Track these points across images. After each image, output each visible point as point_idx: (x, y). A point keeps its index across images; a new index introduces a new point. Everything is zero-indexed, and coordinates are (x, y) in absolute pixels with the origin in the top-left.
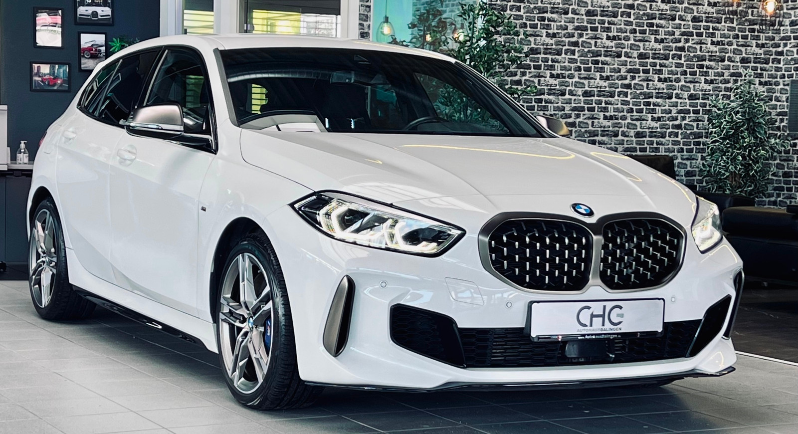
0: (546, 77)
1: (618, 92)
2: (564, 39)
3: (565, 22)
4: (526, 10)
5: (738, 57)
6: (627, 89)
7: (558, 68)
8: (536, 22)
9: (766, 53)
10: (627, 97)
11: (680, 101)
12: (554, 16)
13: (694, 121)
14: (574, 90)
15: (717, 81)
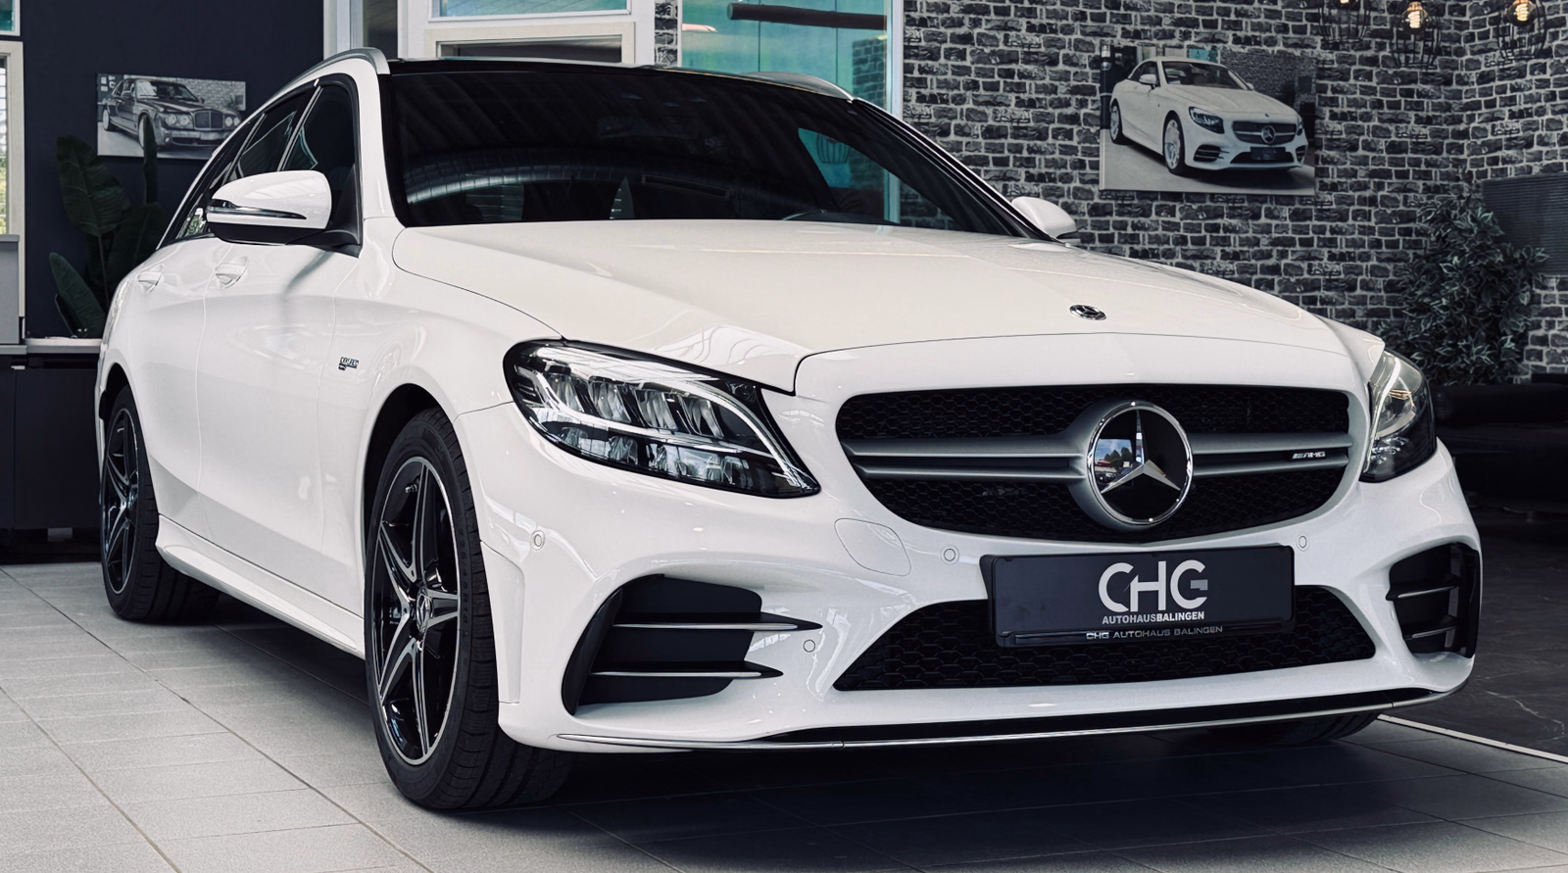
0: (1018, 180)
1: (1157, 206)
2: (1050, 110)
3: (1051, 79)
4: (976, 57)
5: (1383, 141)
6: (1173, 201)
7: (1040, 164)
8: (997, 78)
9: (1435, 134)
10: (1174, 215)
11: (1274, 222)
12: (1030, 67)
13: (1303, 259)
14: (1073, 203)
15: (1345, 185)
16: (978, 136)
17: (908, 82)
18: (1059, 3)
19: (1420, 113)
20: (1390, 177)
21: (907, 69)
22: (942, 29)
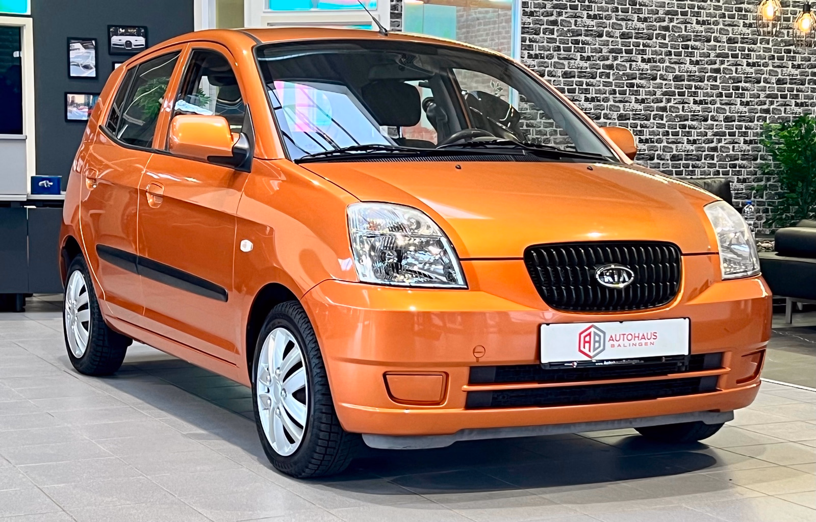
0: (581, 101)
1: (654, 115)
2: (598, 62)
3: (599, 45)
5: (774, 78)
6: (662, 112)
7: (592, 91)
9: (802, 74)
10: (662, 120)
11: (715, 123)
13: (730, 143)
14: (609, 113)
15: (753, 102)
16: (560, 77)
17: (525, 47)
18: (604, 2)
19: (795, 63)
20: (777, 98)
21: (523, 40)
22: (542, 18)
